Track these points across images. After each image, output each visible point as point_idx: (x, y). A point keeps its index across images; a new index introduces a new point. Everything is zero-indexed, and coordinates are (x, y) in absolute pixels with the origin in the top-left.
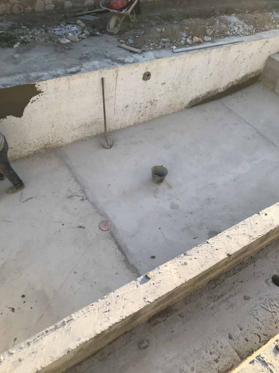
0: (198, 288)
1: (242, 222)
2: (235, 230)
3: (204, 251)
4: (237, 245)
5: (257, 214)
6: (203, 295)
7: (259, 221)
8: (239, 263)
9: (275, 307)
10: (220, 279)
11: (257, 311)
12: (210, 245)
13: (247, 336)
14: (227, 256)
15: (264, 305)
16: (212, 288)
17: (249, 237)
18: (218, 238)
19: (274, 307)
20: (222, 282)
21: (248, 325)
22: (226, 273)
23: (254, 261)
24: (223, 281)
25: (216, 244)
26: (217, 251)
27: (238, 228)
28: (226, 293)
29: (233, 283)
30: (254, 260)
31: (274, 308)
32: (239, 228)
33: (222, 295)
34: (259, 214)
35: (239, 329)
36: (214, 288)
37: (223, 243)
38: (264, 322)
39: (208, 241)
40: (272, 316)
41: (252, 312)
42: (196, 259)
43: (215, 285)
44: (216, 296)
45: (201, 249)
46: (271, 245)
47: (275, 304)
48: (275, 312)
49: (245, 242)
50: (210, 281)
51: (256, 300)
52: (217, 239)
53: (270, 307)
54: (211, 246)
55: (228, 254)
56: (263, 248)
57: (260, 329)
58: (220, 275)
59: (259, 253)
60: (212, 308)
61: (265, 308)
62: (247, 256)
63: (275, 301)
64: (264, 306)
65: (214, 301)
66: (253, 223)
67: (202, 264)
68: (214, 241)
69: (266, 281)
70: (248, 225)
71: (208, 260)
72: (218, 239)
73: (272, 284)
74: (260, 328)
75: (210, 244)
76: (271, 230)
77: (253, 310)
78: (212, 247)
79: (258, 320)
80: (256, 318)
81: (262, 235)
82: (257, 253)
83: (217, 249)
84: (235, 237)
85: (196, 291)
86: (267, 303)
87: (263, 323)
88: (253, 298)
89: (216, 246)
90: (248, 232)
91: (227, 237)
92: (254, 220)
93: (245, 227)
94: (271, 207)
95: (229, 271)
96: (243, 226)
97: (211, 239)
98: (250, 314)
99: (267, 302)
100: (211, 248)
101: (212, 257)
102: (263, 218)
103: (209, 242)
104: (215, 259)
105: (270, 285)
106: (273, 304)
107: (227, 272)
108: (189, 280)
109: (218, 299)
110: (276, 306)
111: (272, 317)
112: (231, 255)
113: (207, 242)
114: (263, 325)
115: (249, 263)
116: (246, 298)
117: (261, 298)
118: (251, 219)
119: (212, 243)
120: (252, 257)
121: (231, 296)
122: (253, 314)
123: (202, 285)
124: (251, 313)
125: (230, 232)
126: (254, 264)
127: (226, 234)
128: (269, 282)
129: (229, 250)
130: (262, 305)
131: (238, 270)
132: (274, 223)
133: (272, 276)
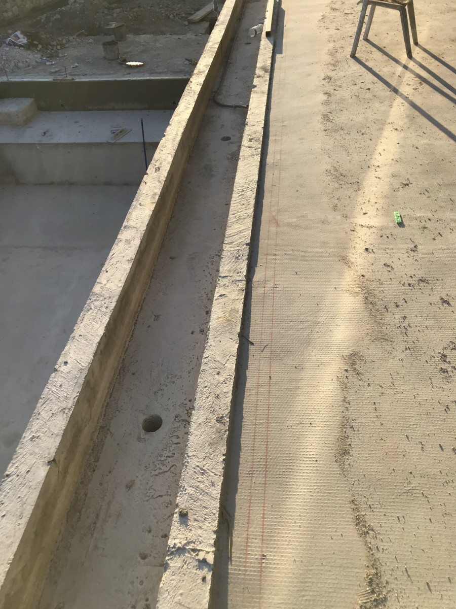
0: (56, 542)
1: (40, 400)
2: (38, 421)
3: (10, 493)
4: (53, 439)
5: (54, 374)
6: (70, 544)
7: (62, 379)
8: (90, 451)
9: (169, 460)
10: (79, 498)
11: (152, 488)
12: (14, 476)
13: (162, 530)
14: (49, 467)
15: (155, 470)
16: (78, 521)
17: (62, 413)
18: (18, 455)
19: (167, 461)
20: (85, 500)
21: (154, 516)
22: (82, 483)
23: (109, 430)
24: (86, 495)
25: (22, 466)
26: (29, 473)
27: (39, 414)
28: (101, 508)
29: (101, 484)
30: (106, 429)
31: (169, 462)
32: (42, 413)
33: (97, 515)
34: (56, 370)
35: (147, 534)
36: (80, 518)
37: (31, 454)
38: (170, 491)
39: (7, 473)
40: (173, 473)
41: (148, 494)
42: (5, 517)
43: (78, 514)
44: (90, 526)
45: (4, 494)
46: (114, 390)
47: (166, 457)
48: (173, 465)
49: (60, 423)
50: (67, 516)
51: (142, 476)
52: (19, 457)
53: (164, 465)
54: (16, 475)
55: (49, 462)
56: (108, 403)
57: (171, 505)
58: (76, 493)
59: (107, 414)
60: (96, 547)
61: (159, 473)
62: (93, 432)
63: (165, 452)
64: (156, 473)
65: (92, 535)
66: (55, 390)
67: (19, 514)
68: (16, 465)
69: (139, 439)
70: (51, 399)
71: (24, 500)
72: (21, 456)
73: (148, 436)
74: (170, 503)
75: (13, 473)
76: (86, 376)
77: (148, 490)
78: (18, 476)
79: (161, 496)
80: (157, 497)
81: (78, 394)
82: (105, 416)
83: (29, 471)
84: (43, 430)
85: (57, 550)
86: (157, 465)
87: (169, 493)
88: (137, 477)
89: (23, 469)
90: (56, 407)
91: (31, 440)
92: (54, 384)
93: (48, 404)
94: (66, 348)
95: (85, 476)
96: (44, 406)
97: (10, 465)
98: (147, 501)
99: (155, 464)
100: (18, 478)
101: (27, 490)
102: (64, 371)
103: (9, 473)
104: (33, 487)
105: (146, 439)
106: (165, 458)
107: (82, 479)
108: (15, 555)
109: (95, 528)
110: (169, 457)
111: (173, 475)
112: (54, 460)
113: (8, 476)
114: (170, 495)
115: (104, 438)
116: (129, 487)
117: (146, 467)
118: (49, 387)
119: (15, 471)
120: (101, 427)
121: (109, 503)
122: (151, 496)
123: (60, 532)
124: (147, 498)
125: (33, 430)
126: (109, 434)
127: (28, 437)
128: (142, 437)
129: (46, 456)
130: (153, 473)
131: (94, 461)
132: (83, 365)
133: (141, 426)
